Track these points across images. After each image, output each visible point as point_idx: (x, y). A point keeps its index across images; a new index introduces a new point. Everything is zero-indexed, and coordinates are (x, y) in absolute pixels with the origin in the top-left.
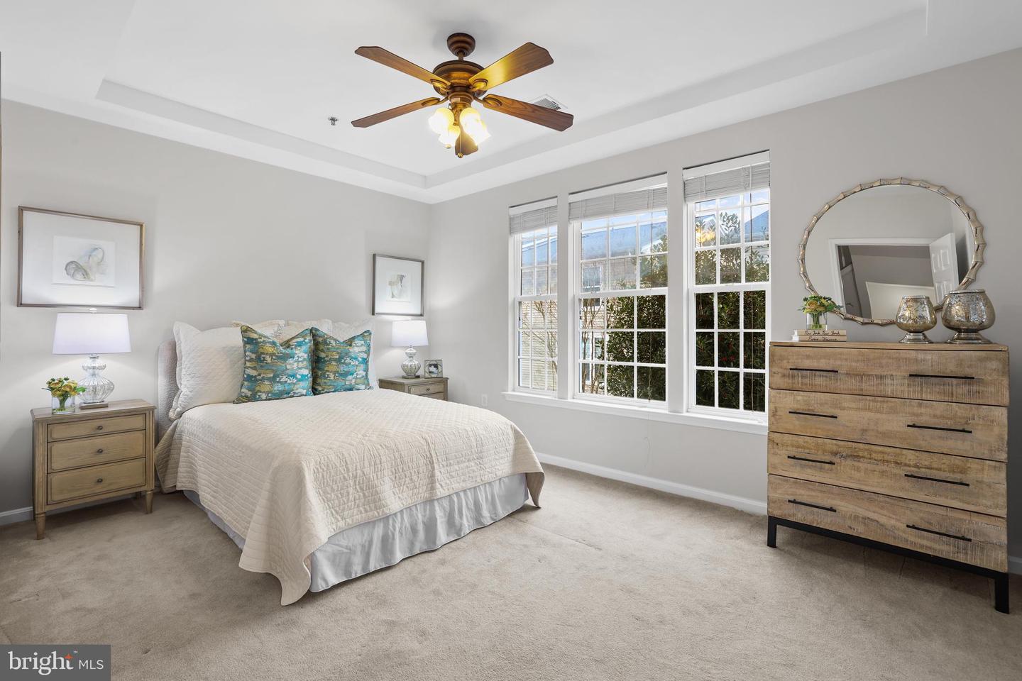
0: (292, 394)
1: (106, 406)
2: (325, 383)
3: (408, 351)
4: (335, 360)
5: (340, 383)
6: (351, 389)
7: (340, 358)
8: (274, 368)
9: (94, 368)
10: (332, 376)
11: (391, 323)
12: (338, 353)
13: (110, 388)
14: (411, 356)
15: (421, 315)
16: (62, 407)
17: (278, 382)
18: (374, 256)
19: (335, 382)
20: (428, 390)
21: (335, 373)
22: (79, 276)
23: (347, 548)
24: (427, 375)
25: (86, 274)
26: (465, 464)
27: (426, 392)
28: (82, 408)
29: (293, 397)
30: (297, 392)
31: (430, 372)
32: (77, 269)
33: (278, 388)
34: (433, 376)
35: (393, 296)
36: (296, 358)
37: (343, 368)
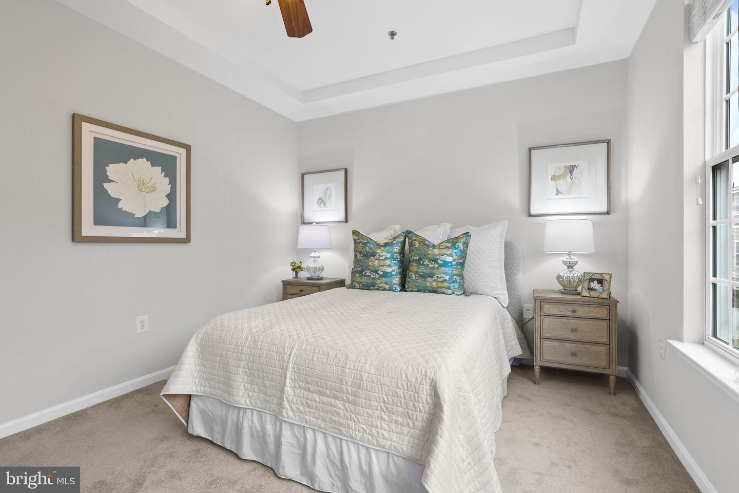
0: (376, 287)
2: (409, 282)
3: (566, 258)
4: (416, 261)
5: (420, 282)
6: (435, 292)
7: (420, 259)
8: (361, 264)
9: (315, 257)
10: (414, 276)
11: (544, 225)
12: (418, 254)
13: (322, 269)
14: (571, 266)
15: (608, 213)
16: (296, 277)
17: (365, 275)
18: (530, 150)
19: (416, 282)
20: (574, 311)
21: (416, 273)
22: (322, 206)
24: (585, 293)
25: (324, 204)
27: (569, 313)
28: (308, 279)
29: (378, 289)
30: (380, 286)
31: (590, 289)
32: (321, 202)
33: (365, 280)
34: (593, 294)
35: (558, 192)
36: (377, 256)
37: (422, 270)
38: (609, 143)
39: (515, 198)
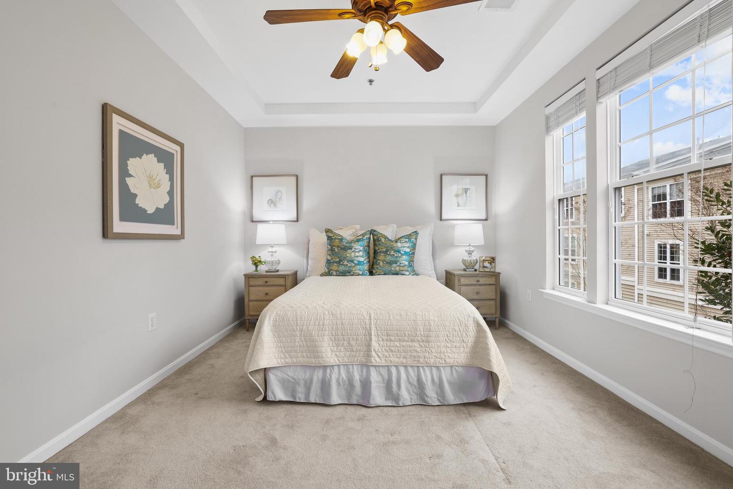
0: (352, 273)
1: (278, 271)
2: (377, 268)
3: (467, 249)
4: (383, 252)
5: (387, 268)
6: (397, 274)
7: (387, 251)
8: (339, 256)
9: (272, 252)
10: (381, 264)
11: (453, 227)
12: (385, 247)
13: (279, 262)
14: (470, 253)
15: (486, 220)
16: (256, 270)
17: (342, 265)
18: (441, 175)
19: (383, 268)
20: (478, 281)
21: (383, 261)
22: (272, 206)
23: (293, 378)
24: (482, 270)
25: (275, 205)
26: (407, 343)
27: (475, 283)
28: (267, 272)
29: (353, 275)
30: (355, 272)
31: (484, 267)
32: (272, 202)
33: (342, 268)
34: (486, 270)
35: (458, 205)
36: (353, 249)
37: (389, 258)
38: (486, 176)
39: (432, 208)
